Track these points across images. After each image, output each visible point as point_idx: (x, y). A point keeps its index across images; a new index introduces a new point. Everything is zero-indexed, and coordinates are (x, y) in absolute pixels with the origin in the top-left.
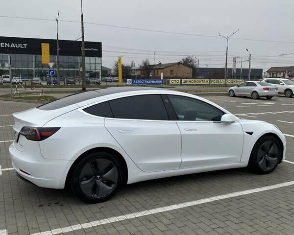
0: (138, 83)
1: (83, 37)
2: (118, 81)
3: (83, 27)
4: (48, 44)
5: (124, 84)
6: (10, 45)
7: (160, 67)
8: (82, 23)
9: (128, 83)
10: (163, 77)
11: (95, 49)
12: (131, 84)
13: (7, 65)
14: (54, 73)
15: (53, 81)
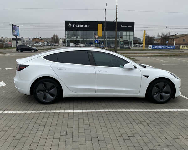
0: (156, 48)
1: (117, 19)
2: (142, 47)
3: (117, 13)
4: (102, 24)
5: (146, 48)
6: (81, 26)
7: (176, 37)
8: (117, 11)
9: (149, 48)
10: (176, 44)
11: (130, 26)
12: (151, 48)
13: (79, 37)
14: (98, 42)
15: (102, 47)
